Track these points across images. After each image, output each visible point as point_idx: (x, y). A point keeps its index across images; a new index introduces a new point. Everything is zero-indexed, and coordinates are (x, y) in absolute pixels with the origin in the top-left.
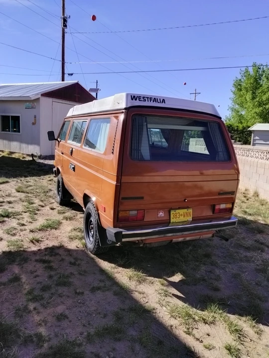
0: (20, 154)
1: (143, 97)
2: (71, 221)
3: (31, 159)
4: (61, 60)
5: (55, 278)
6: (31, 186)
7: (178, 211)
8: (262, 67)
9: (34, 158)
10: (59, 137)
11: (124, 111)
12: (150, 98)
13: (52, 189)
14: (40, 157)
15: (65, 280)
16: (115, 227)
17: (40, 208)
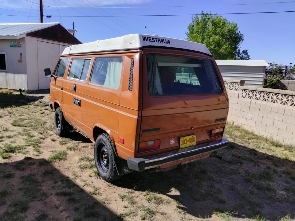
0: (7, 90)
1: (153, 38)
2: (75, 151)
3: (19, 93)
4: (39, 3)
5: (82, 210)
6: (26, 119)
7: (185, 138)
8: (208, 16)
9: (23, 93)
10: (54, 73)
11: (139, 50)
12: (158, 39)
13: (47, 121)
14: (28, 92)
15: (92, 210)
16: (136, 157)
17: (41, 140)
